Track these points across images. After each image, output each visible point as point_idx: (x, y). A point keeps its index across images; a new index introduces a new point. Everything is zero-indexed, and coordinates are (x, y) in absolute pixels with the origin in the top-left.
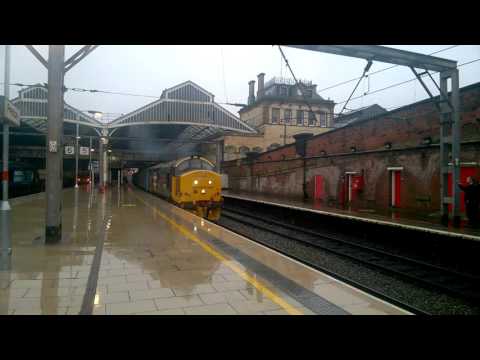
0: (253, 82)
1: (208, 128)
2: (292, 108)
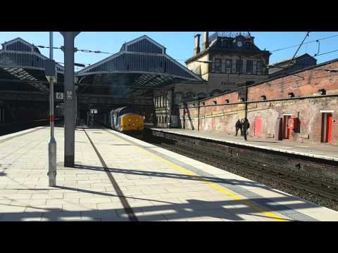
0: (199, 35)
1: (159, 76)
2: (232, 58)
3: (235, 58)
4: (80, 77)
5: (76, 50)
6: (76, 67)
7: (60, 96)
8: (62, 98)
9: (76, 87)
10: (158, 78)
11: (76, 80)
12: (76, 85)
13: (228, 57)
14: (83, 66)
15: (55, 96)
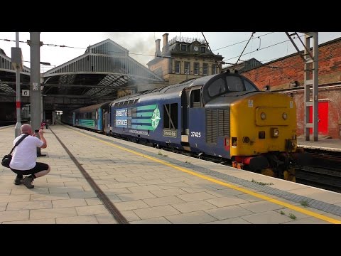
0: (159, 40)
1: (123, 77)
2: (190, 61)
3: (192, 62)
4: (45, 78)
5: (41, 44)
6: (41, 65)
7: (27, 93)
8: (28, 95)
9: (42, 88)
10: (122, 79)
11: (42, 81)
12: (42, 85)
13: (186, 60)
14: (49, 64)
15: (21, 92)
